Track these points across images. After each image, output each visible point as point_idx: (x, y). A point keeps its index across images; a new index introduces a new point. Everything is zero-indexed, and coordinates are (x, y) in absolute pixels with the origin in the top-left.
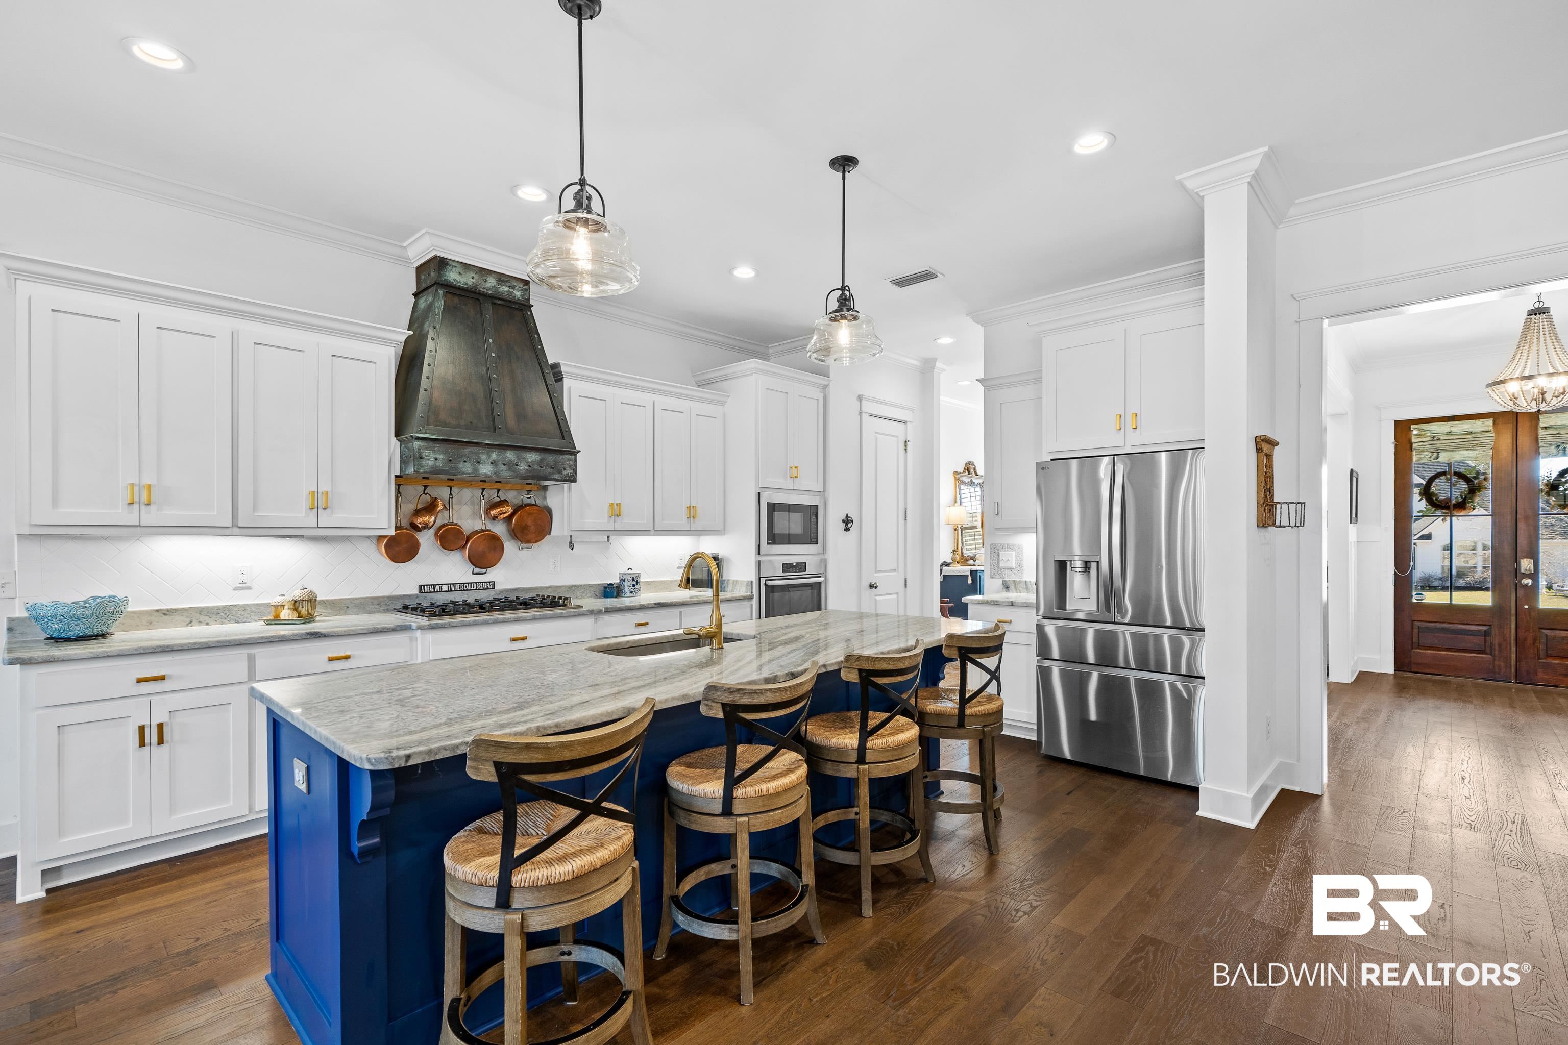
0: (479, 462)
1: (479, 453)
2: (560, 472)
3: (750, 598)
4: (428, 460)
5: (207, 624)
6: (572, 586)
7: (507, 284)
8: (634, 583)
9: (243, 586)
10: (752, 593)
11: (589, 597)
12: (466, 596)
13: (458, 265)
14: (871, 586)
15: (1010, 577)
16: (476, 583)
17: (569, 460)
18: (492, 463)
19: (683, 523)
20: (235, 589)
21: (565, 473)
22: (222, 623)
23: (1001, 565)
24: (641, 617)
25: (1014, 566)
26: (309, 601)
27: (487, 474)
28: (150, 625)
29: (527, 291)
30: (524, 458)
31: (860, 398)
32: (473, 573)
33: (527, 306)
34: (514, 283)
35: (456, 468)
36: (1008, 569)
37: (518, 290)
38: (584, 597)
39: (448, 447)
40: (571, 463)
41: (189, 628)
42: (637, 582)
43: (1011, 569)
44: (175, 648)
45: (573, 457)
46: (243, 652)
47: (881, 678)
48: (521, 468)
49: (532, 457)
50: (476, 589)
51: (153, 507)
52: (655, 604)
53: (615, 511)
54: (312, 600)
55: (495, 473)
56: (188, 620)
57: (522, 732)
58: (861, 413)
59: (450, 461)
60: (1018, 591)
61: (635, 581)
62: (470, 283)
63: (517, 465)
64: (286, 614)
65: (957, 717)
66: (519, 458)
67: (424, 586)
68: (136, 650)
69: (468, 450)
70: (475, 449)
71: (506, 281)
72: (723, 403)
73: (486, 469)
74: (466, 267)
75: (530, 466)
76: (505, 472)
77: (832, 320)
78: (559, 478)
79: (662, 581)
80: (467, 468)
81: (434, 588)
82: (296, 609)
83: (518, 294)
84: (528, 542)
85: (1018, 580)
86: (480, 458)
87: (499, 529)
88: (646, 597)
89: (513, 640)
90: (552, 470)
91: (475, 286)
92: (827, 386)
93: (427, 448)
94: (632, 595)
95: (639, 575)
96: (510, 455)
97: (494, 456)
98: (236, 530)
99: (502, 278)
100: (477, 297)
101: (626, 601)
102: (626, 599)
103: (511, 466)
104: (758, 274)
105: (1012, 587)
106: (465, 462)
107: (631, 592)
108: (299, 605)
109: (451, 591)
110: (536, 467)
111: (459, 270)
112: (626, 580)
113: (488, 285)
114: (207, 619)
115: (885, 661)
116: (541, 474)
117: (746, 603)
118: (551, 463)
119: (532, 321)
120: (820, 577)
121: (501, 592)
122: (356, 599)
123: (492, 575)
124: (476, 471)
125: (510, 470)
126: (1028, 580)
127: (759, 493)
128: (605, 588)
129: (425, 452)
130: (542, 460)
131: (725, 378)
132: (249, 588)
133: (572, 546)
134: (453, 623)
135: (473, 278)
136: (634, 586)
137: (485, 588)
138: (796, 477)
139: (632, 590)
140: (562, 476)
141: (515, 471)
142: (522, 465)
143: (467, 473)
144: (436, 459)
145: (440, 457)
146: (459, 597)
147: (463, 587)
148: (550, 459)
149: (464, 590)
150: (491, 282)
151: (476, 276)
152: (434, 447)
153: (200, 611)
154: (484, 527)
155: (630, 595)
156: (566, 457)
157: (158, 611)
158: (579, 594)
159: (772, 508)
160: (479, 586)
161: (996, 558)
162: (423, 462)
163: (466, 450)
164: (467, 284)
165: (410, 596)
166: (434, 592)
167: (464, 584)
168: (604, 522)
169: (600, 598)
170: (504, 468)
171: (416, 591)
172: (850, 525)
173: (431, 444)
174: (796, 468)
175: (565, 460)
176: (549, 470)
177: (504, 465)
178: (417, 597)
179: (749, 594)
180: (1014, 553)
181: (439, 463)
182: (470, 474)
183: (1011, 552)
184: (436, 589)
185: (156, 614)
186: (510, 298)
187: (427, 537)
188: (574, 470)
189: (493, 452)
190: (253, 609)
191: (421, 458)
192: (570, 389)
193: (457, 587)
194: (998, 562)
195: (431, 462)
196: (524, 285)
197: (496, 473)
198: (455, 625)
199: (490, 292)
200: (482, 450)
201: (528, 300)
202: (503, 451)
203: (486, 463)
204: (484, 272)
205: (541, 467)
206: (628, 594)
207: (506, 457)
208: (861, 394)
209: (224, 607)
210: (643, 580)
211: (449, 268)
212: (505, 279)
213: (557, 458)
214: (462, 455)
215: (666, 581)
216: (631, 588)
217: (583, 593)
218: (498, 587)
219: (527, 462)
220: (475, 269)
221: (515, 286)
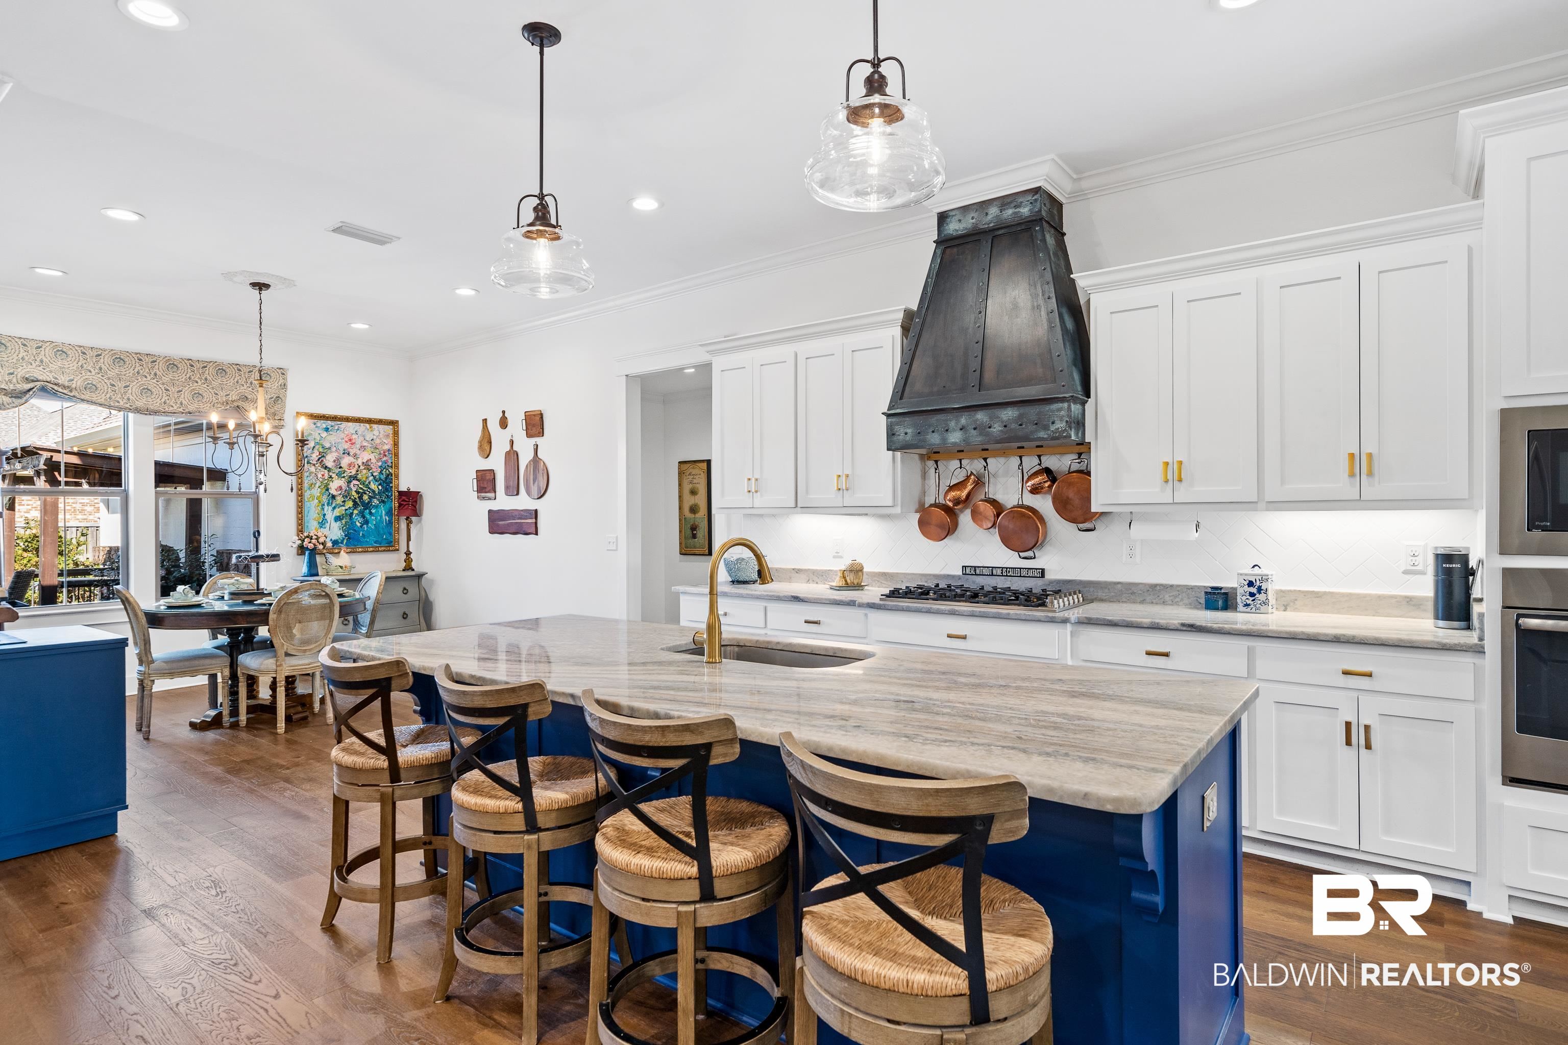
0: (947, 430)
1: (947, 420)
2: (1046, 428)
4: (899, 435)
5: (817, 583)
6: (1156, 585)
7: (1012, 205)
8: (1254, 590)
11: (1189, 605)
12: (1009, 583)
13: (957, 213)
16: (1020, 569)
17: (1059, 410)
18: (961, 429)
20: (834, 557)
21: (1053, 428)
22: (823, 584)
24: (1158, 642)
26: (851, 571)
27: (957, 443)
29: (1037, 201)
30: (998, 417)
32: (1020, 558)
33: (1035, 221)
34: (1021, 199)
35: (924, 441)
37: (1026, 206)
38: (1177, 604)
39: (916, 418)
40: (1062, 413)
45: (1066, 405)
48: (995, 430)
49: (1008, 414)
50: (1020, 576)
51: (761, 494)
52: (1183, 625)
53: (1174, 474)
54: (856, 570)
55: (964, 441)
56: (808, 578)
59: (919, 433)
61: (1258, 588)
62: (970, 227)
63: (990, 427)
66: (991, 418)
67: (965, 567)
69: (935, 418)
70: (941, 417)
71: (1011, 202)
73: (955, 437)
74: (965, 209)
75: (1005, 426)
76: (976, 438)
78: (1046, 436)
80: (935, 438)
81: (975, 570)
82: (846, 578)
83: (1026, 210)
86: (948, 425)
90: (1035, 427)
91: (975, 226)
93: (898, 424)
96: (981, 416)
97: (963, 421)
98: (800, 510)
99: (1005, 201)
102: (1239, 615)
103: (983, 429)
106: (933, 432)
109: (992, 575)
110: (1013, 426)
111: (959, 216)
113: (990, 217)
116: (1020, 433)
118: (1034, 417)
119: (1039, 237)
121: (1051, 582)
123: (1041, 560)
124: (944, 440)
125: (981, 434)
128: (1206, 593)
129: (896, 428)
130: (1021, 416)
132: (841, 557)
135: (973, 218)
136: (1254, 595)
137: (1031, 575)
140: (1049, 432)
141: (988, 434)
142: (995, 426)
144: (906, 434)
145: (909, 431)
146: (1002, 583)
147: (1006, 572)
148: (1032, 412)
149: (1007, 576)
150: (993, 211)
151: (976, 215)
152: (904, 421)
154: (1020, 503)
156: (1055, 406)
158: (1167, 597)
160: (1024, 573)
162: (895, 438)
163: (934, 419)
164: (966, 229)
165: (953, 577)
166: (976, 574)
167: (1007, 568)
168: (1156, 490)
170: (974, 432)
171: (960, 573)
173: (901, 419)
175: (1053, 411)
176: (1032, 428)
177: (975, 429)
178: (959, 578)
181: (908, 438)
182: (938, 445)
184: (978, 572)
188: (1067, 422)
189: (962, 416)
191: (893, 434)
193: (999, 572)
195: (902, 437)
196: (1033, 196)
199: (991, 225)
200: (950, 416)
202: (973, 413)
203: (954, 430)
204: (983, 205)
206: (1241, 607)
207: (977, 420)
210: (1272, 587)
211: (949, 220)
212: (1009, 200)
213: (1042, 410)
214: (930, 426)
215: (1365, 596)
216: (1244, 598)
217: (1176, 597)
218: (1049, 576)
219: (1002, 422)
220: (975, 206)
221: (1022, 202)
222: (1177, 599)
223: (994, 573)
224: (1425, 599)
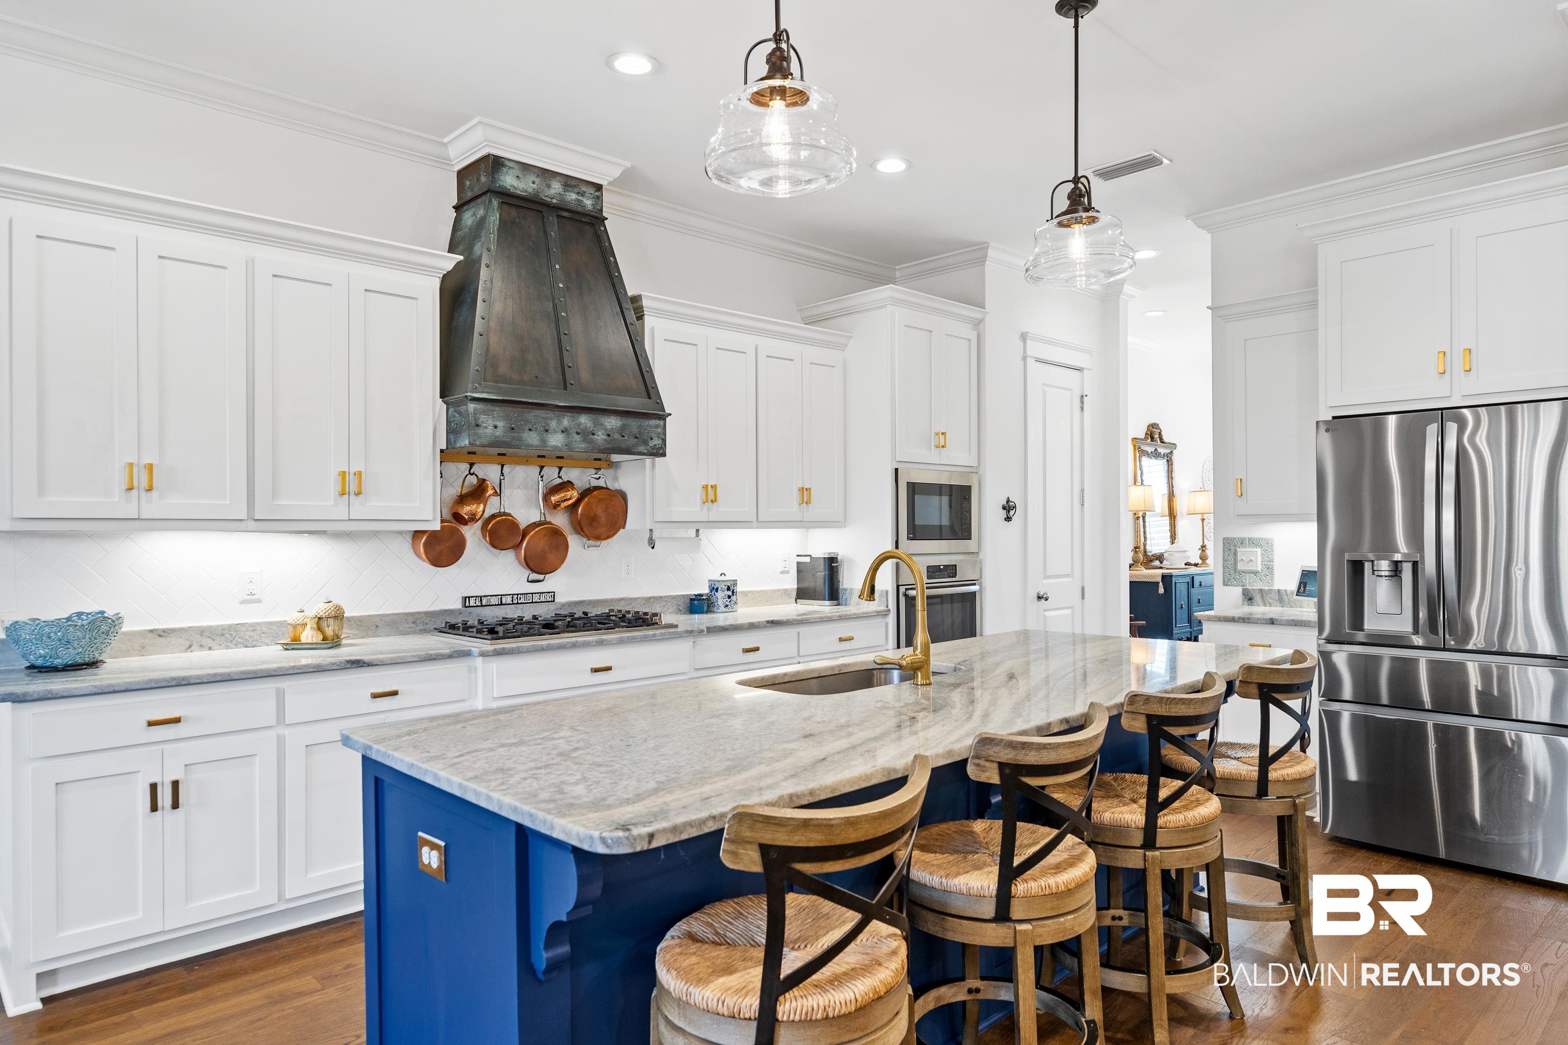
0: (547, 431)
1: (547, 418)
2: (645, 443)
3: (885, 613)
4: (486, 428)
5: (210, 649)
6: (650, 598)
7: (576, 190)
8: (730, 593)
9: (252, 599)
10: (887, 607)
11: (670, 613)
12: (520, 611)
13: (515, 166)
14: (1039, 598)
15: (1256, 585)
16: (532, 594)
17: (657, 426)
18: (563, 432)
19: (792, 509)
20: (244, 602)
21: (651, 444)
22: (228, 648)
23: (1240, 567)
24: (745, 640)
25: (1259, 569)
26: (335, 617)
27: (557, 447)
28: (143, 650)
29: (599, 199)
30: (602, 424)
31: (1024, 337)
32: (528, 581)
33: (599, 219)
34: (584, 189)
35: (520, 439)
36: (1250, 573)
37: (588, 198)
38: (666, 613)
39: (510, 410)
40: (659, 430)
41: (188, 654)
42: (733, 592)
43: (1255, 573)
44: (193, 681)
45: (662, 422)
46: (269, 686)
47: (1177, 728)
48: (599, 438)
49: (612, 422)
50: (532, 602)
51: (154, 494)
53: (710, 495)
54: (338, 616)
55: (566, 445)
56: (188, 643)
57: (774, 802)
58: (1025, 358)
59: (513, 429)
60: (1267, 604)
61: (731, 589)
62: (530, 190)
63: (593, 434)
64: (308, 635)
65: (1256, 784)
66: (597, 424)
67: (469, 597)
68: (146, 683)
69: (534, 414)
70: (541, 413)
71: (574, 186)
72: (842, 347)
73: (556, 440)
74: (526, 167)
75: (609, 435)
76: (579, 444)
77: (1060, 224)
78: (645, 451)
79: (761, 591)
80: (532, 438)
81: (481, 601)
82: (319, 629)
83: (588, 203)
84: (598, 538)
85: (1267, 588)
86: (548, 425)
87: (560, 520)
88: (744, 613)
89: (596, 670)
90: (636, 440)
91: (536, 194)
92: (981, 321)
93: (484, 412)
94: (727, 610)
95: (735, 582)
96: (585, 420)
97: (566, 422)
98: (252, 525)
99: (570, 182)
100: (539, 207)
101: (720, 618)
102: (718, 615)
103: (586, 434)
104: (910, 166)
105: (1258, 598)
106: (530, 430)
107: (727, 606)
108: (324, 624)
109: (502, 604)
110: (617, 436)
111: (516, 171)
112: (720, 589)
113: (552, 192)
114: (209, 642)
115: (1184, 703)
116: (623, 445)
117: (879, 621)
118: (635, 430)
119: (605, 238)
120: (974, 584)
121: (563, 605)
122: (388, 615)
123: (554, 582)
124: (544, 441)
125: (584, 440)
126: (1282, 588)
127: (896, 470)
128: (692, 600)
129: (482, 418)
130: (624, 427)
131: (847, 312)
132: (259, 601)
133: (652, 544)
134: (523, 647)
135: (534, 183)
136: (729, 597)
137: (544, 600)
138: (943, 447)
139: (728, 603)
140: (648, 448)
141: (591, 442)
142: (600, 433)
143: (532, 446)
144: (496, 427)
145: (500, 424)
146: (512, 613)
147: (517, 599)
148: (634, 424)
149: (518, 603)
150: (556, 187)
151: (537, 180)
152: (493, 411)
153: (202, 631)
154: (543, 519)
155: (725, 610)
156: (653, 422)
157: (152, 631)
158: (659, 608)
159: (913, 489)
160: (536, 599)
161: (1231, 558)
162: (481, 431)
163: (532, 414)
164: (526, 191)
165: (451, 612)
166: (482, 606)
167: (518, 595)
168: (693, 509)
169: (684, 613)
170: (577, 438)
171: (458, 605)
172: (1012, 513)
173: (489, 407)
174: (942, 434)
175: (651, 427)
176: (630, 441)
177: (578, 433)
178: (459, 612)
179: (883, 608)
180: (1259, 550)
181: (499, 433)
182: (536, 446)
183: (1255, 549)
184: (484, 603)
185: (150, 635)
186: (580, 209)
187: (472, 531)
188: (663, 440)
189: (564, 416)
190: (264, 629)
191: (478, 425)
192: (653, 330)
193: (509, 600)
194: (1235, 563)
195: (490, 430)
196: (596, 191)
197: (568, 445)
198: (525, 650)
199: (554, 201)
200: (550, 414)
201: (601, 210)
202: (576, 415)
203: (555, 432)
204: (546, 174)
205: (623, 436)
206: (722, 609)
207: (579, 425)
208: (1025, 330)
209: (230, 626)
210: (739, 589)
211: (505, 170)
212: (573, 183)
213: (642, 424)
214: (527, 422)
215: (767, 591)
216: (725, 600)
217: (664, 607)
218: (560, 599)
219: (606, 430)
220: (536, 170)
221: (585, 192)
222: (665, 609)
223: (504, 602)
224: (792, 590)
